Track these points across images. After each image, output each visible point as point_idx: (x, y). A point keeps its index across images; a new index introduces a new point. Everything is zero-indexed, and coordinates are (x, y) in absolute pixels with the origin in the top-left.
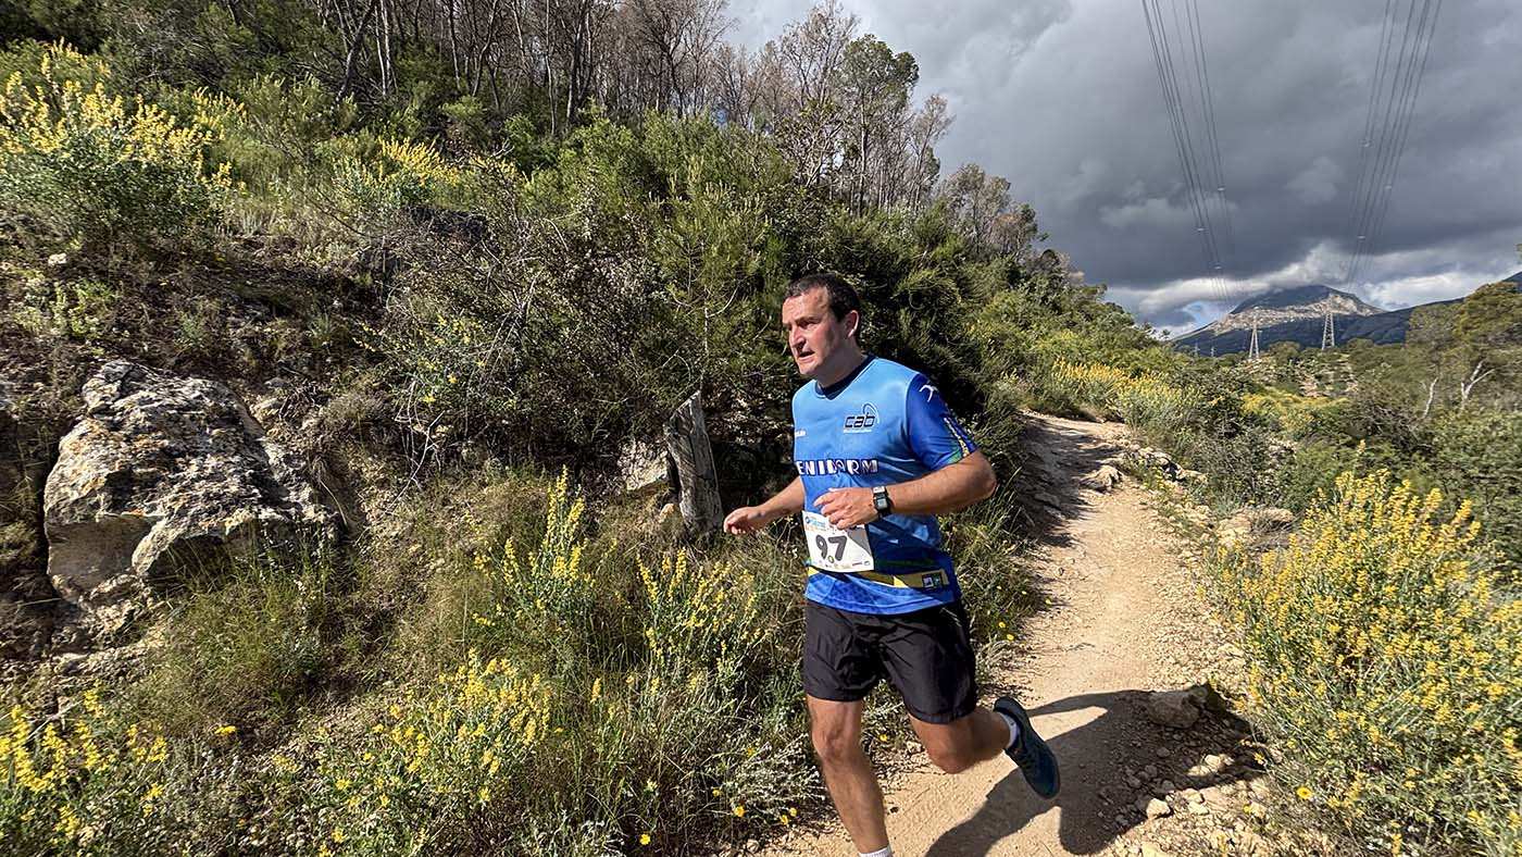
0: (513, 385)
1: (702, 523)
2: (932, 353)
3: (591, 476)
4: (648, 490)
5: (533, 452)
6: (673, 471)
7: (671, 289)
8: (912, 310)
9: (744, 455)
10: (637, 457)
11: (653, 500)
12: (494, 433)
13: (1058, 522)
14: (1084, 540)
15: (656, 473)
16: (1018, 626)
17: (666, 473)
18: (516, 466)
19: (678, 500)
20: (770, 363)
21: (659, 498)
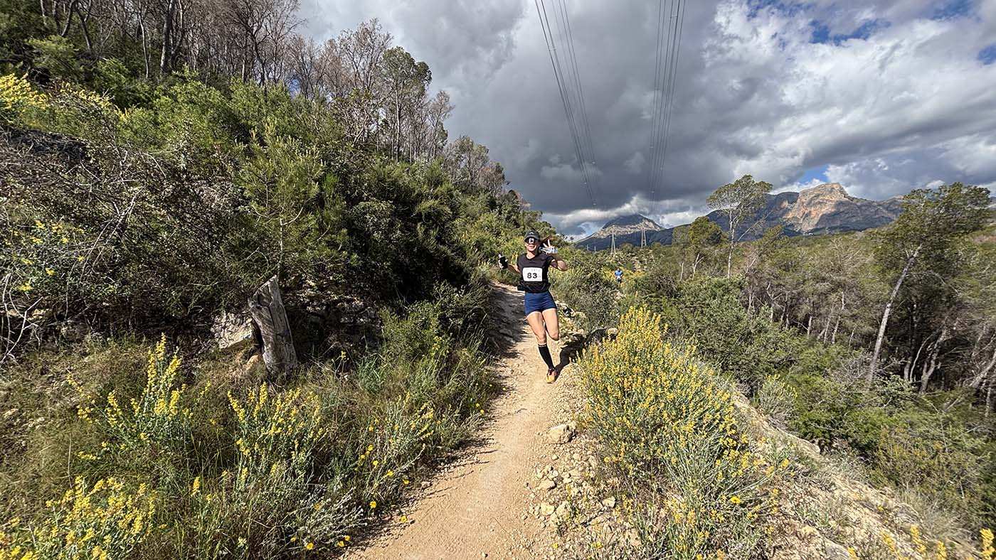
0: (113, 275)
1: (281, 367)
2: (437, 250)
3: (188, 340)
4: (237, 347)
5: (134, 326)
6: (257, 332)
7: (254, 205)
8: (424, 224)
9: (314, 319)
10: (228, 324)
11: (241, 354)
12: (94, 313)
13: (511, 345)
14: (524, 353)
15: (243, 334)
16: (488, 405)
17: (251, 334)
18: (117, 337)
19: (261, 353)
20: (330, 257)
21: (246, 353)
